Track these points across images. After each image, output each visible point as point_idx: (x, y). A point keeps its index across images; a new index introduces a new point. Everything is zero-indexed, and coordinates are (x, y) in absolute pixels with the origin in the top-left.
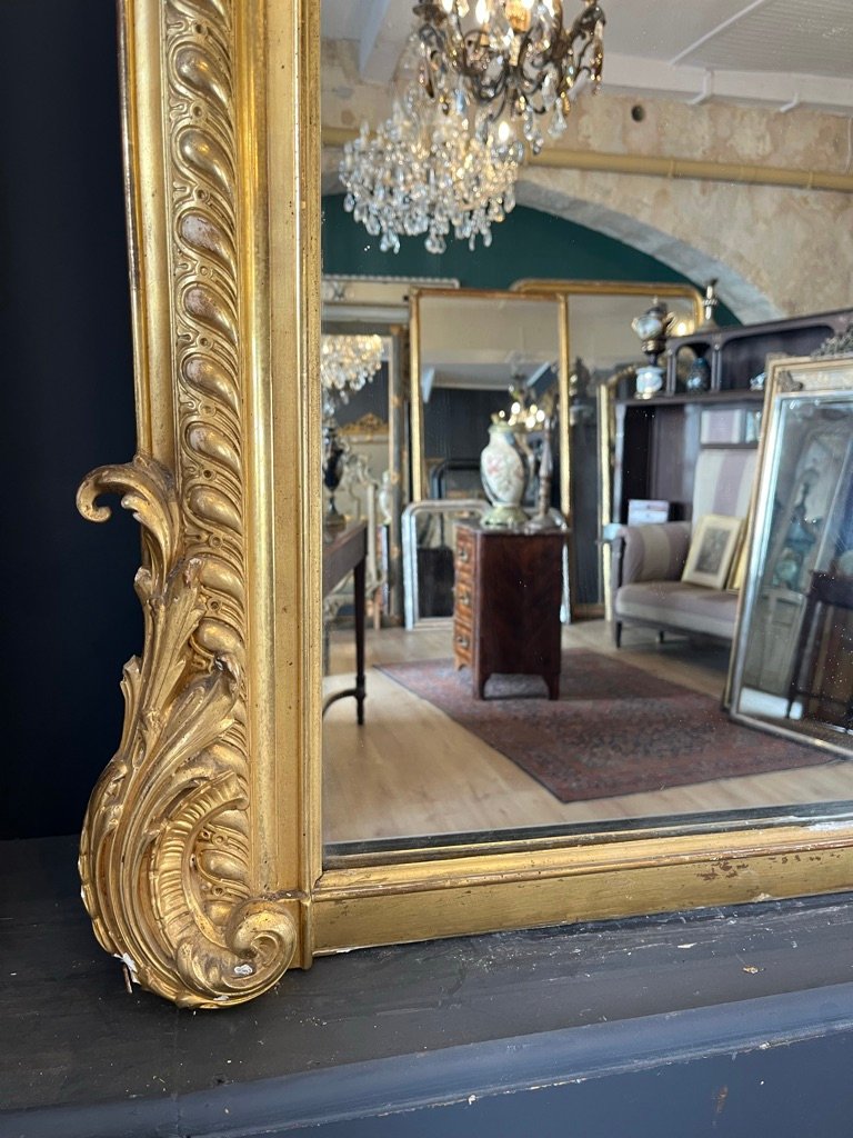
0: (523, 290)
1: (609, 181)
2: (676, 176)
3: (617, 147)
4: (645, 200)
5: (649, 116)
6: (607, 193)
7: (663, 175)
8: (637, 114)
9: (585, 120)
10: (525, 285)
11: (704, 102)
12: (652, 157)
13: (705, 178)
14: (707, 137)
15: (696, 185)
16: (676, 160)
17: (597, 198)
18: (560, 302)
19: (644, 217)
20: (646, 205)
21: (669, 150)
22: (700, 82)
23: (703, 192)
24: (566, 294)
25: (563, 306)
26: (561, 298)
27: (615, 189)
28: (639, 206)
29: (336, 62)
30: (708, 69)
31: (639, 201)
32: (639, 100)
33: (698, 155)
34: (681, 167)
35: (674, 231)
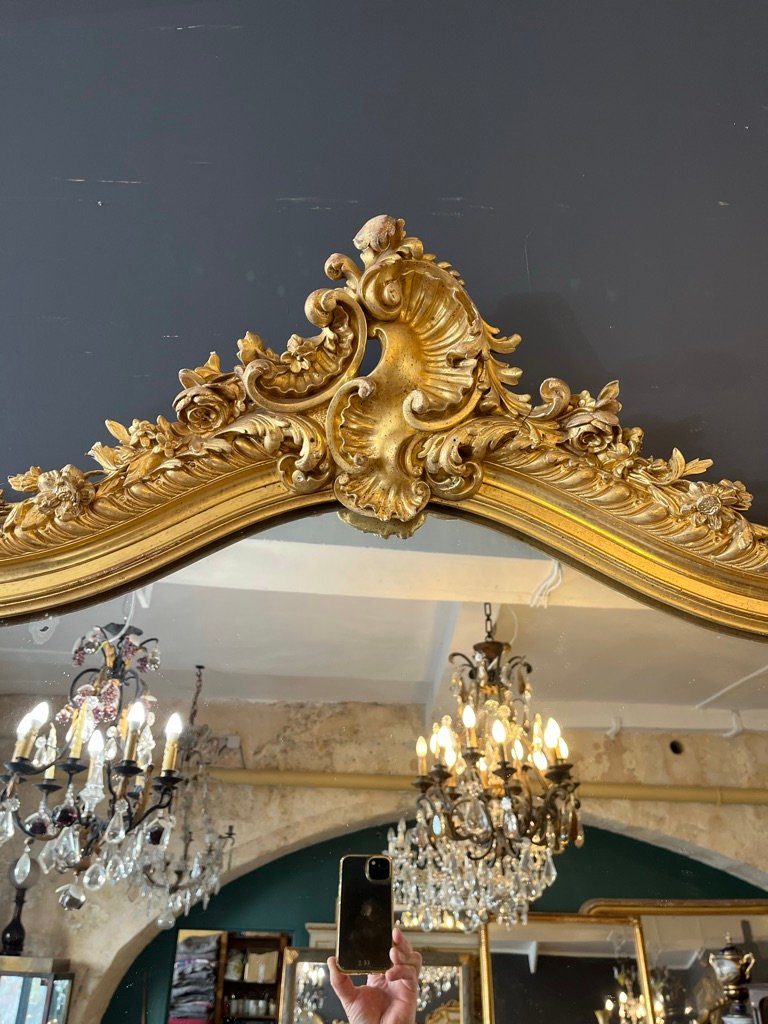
0: (592, 912)
1: (660, 810)
2: (724, 803)
3: (661, 778)
4: (700, 826)
5: (687, 749)
6: (661, 820)
7: (713, 802)
8: (676, 748)
9: (627, 756)
10: (595, 907)
11: (737, 735)
12: (697, 787)
13: (756, 804)
14: (748, 765)
15: (749, 811)
16: (722, 788)
17: (652, 825)
18: (634, 925)
19: (702, 842)
20: (701, 830)
21: (713, 778)
22: (728, 722)
23: (758, 816)
24: (637, 916)
25: (637, 931)
26: (635, 921)
27: (668, 817)
28: (695, 832)
29: (406, 722)
30: (733, 711)
31: (696, 827)
32: (675, 737)
33: (744, 782)
34: (728, 796)
35: (736, 854)
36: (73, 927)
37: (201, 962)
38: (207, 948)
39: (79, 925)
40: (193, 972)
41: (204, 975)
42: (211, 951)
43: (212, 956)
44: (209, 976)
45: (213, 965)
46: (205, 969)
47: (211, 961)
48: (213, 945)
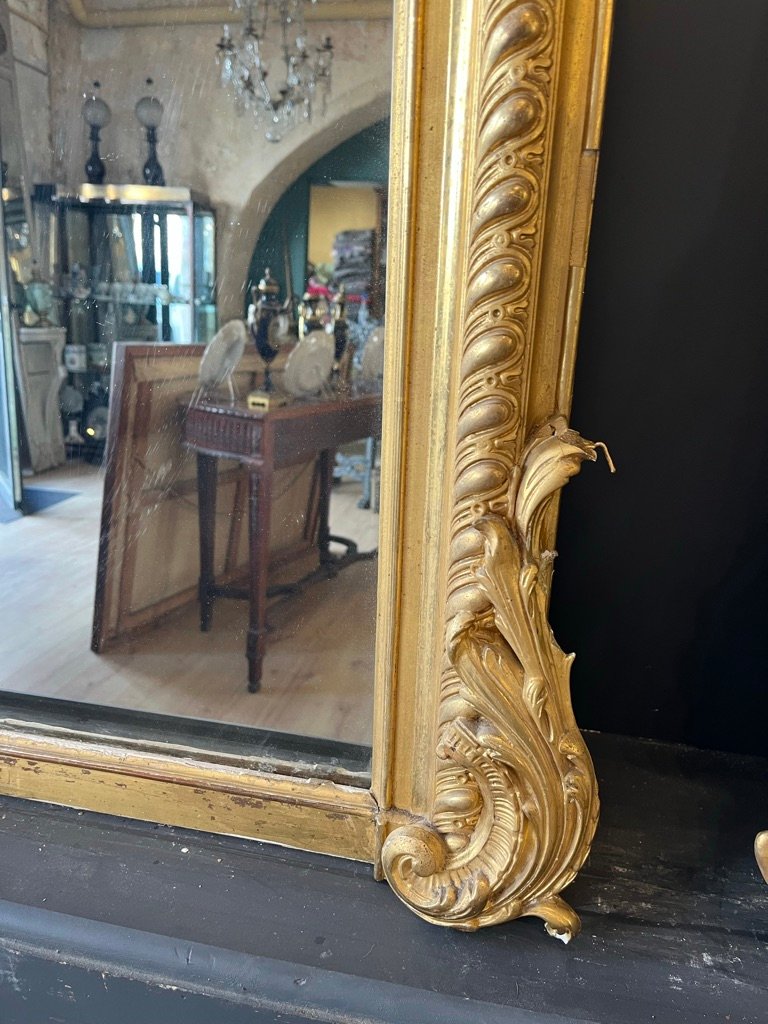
36: (209, 170)
37: (358, 249)
38: (362, 237)
39: (214, 168)
40: (352, 256)
41: (361, 259)
42: (365, 240)
43: (368, 244)
44: (366, 261)
45: (369, 251)
46: (361, 254)
47: (366, 248)
48: (368, 235)
